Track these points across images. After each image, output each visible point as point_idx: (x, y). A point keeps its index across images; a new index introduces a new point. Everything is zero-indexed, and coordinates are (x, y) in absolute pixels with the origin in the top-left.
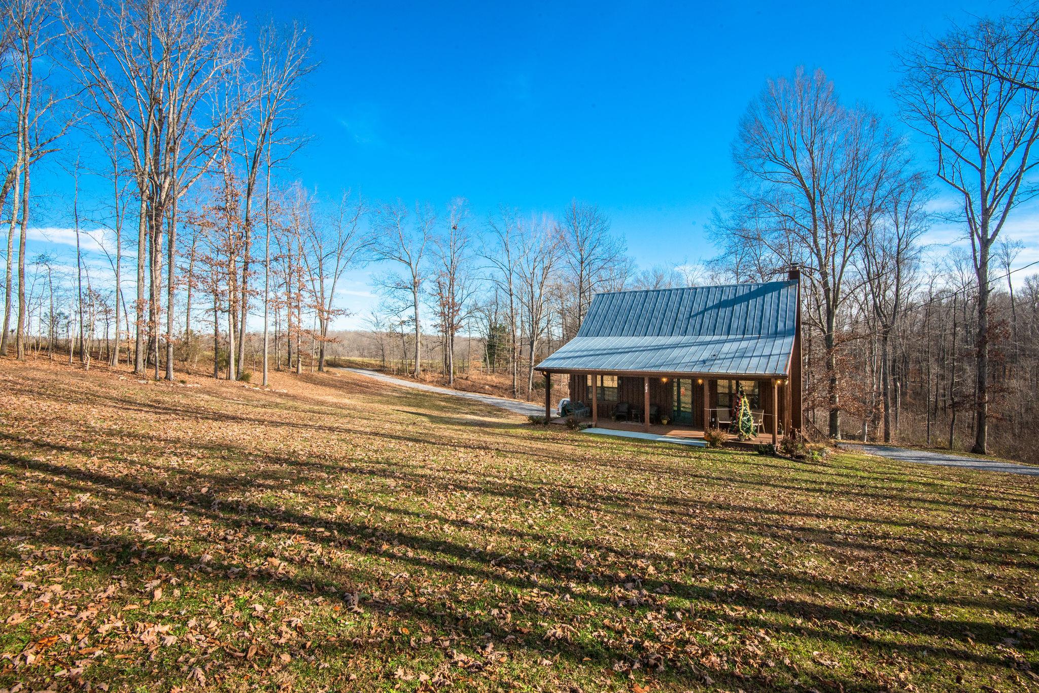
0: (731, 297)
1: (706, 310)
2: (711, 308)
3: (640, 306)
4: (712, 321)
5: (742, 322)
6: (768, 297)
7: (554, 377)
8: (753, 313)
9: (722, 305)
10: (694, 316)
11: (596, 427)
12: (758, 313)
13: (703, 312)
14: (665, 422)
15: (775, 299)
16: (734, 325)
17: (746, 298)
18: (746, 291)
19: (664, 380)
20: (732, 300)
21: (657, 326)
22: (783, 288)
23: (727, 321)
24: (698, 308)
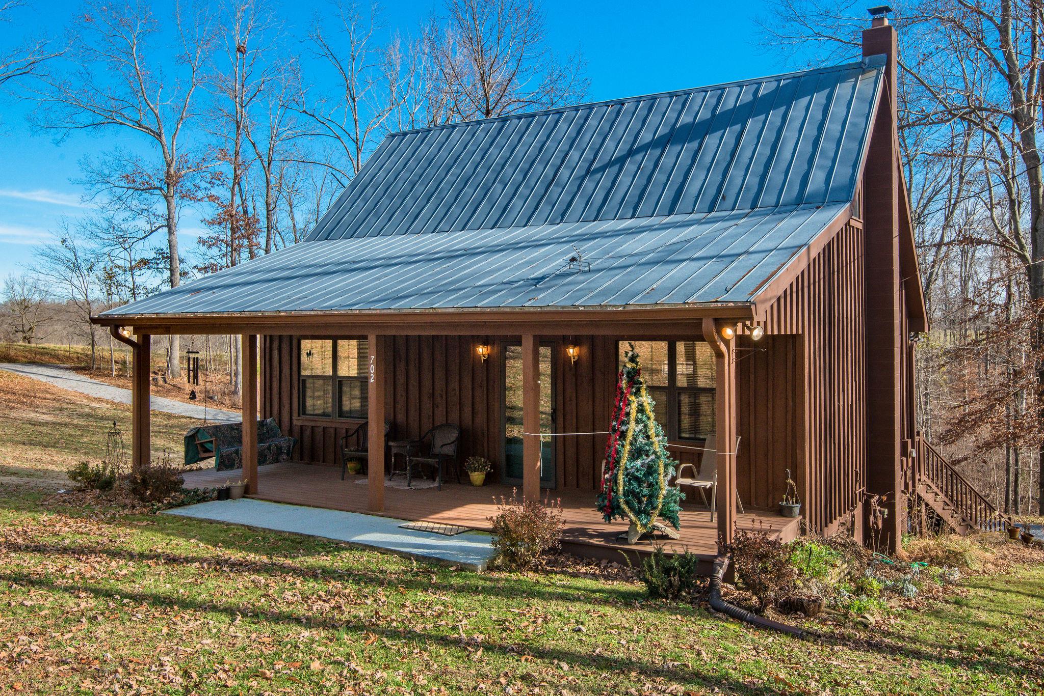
0: (704, 114)
1: (631, 153)
2: (645, 148)
3: (476, 157)
4: (640, 181)
5: (715, 177)
6: (798, 108)
7: (159, 344)
8: (748, 154)
9: (676, 136)
10: (597, 171)
11: (248, 492)
12: (763, 151)
13: (621, 161)
14: (477, 477)
15: (816, 112)
16: (693, 187)
17: (740, 115)
18: (746, 97)
19: (482, 350)
20: (702, 123)
21: (501, 202)
22: (843, 79)
23: (677, 177)
24: (612, 149)
